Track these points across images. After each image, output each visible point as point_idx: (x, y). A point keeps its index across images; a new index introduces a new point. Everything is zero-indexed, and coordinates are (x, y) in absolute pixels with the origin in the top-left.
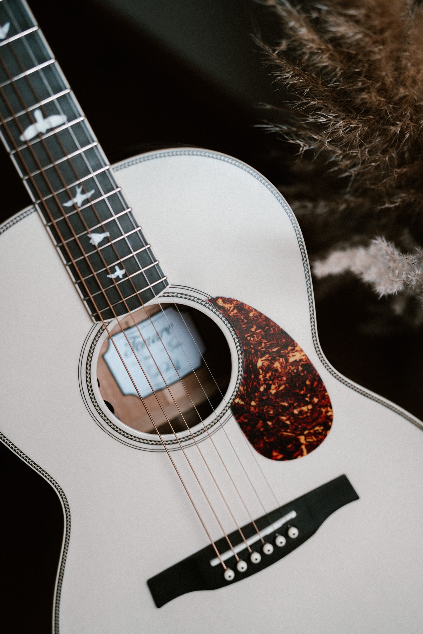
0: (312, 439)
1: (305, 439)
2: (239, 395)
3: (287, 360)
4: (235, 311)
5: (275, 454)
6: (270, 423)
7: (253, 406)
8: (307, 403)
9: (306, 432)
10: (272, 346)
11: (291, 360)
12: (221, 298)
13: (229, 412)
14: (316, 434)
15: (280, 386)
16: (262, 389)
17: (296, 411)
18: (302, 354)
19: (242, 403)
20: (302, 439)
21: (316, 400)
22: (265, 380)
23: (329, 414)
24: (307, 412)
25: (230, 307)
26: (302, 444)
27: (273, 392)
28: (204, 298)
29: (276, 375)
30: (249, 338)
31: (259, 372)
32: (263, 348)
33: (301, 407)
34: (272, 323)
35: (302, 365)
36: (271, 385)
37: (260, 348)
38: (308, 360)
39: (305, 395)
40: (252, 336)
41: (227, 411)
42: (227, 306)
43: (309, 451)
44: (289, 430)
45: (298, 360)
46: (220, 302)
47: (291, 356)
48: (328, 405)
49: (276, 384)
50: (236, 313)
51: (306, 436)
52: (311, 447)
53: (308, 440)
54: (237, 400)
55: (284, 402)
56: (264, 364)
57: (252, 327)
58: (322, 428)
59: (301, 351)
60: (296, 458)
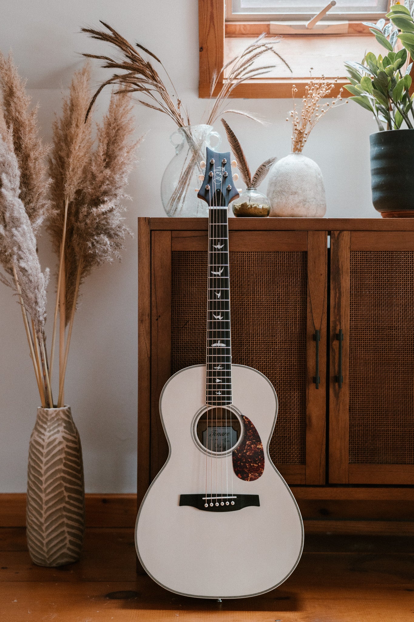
0: (253, 477)
2: (237, 450)
3: (256, 446)
4: (247, 423)
5: (239, 475)
6: (242, 464)
7: (239, 455)
8: (256, 464)
10: (254, 439)
11: (258, 447)
12: (245, 416)
13: (231, 453)
14: (255, 476)
15: (250, 453)
16: (245, 451)
17: (252, 465)
19: (237, 452)
20: (250, 475)
21: (260, 464)
22: (247, 449)
23: (262, 471)
24: (255, 467)
26: (249, 477)
27: (248, 454)
28: (240, 414)
29: (251, 449)
30: (247, 433)
31: (246, 445)
33: (254, 464)
34: (256, 432)
35: (260, 451)
36: (248, 451)
37: (249, 438)
38: (263, 449)
39: (257, 461)
40: (249, 433)
42: (246, 420)
43: (250, 481)
44: (247, 470)
45: (260, 448)
46: (244, 418)
47: (258, 445)
48: (263, 468)
51: (252, 475)
52: (252, 480)
54: (235, 451)
55: (249, 459)
56: (249, 444)
57: (250, 430)
58: (258, 475)
59: (262, 446)
60: (245, 480)
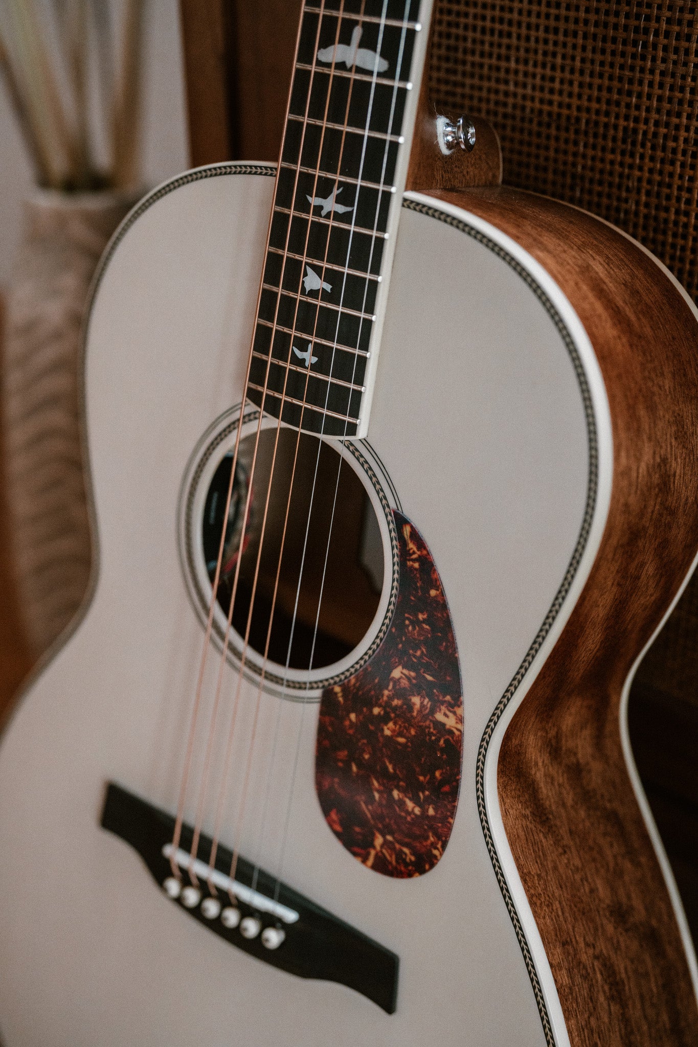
0: (391, 856)
1: (382, 846)
2: (345, 687)
3: (433, 711)
4: (416, 565)
5: (334, 816)
6: (354, 768)
7: (350, 721)
8: (417, 801)
9: (389, 838)
10: (428, 668)
11: (439, 717)
12: (412, 527)
13: (317, 693)
14: (401, 858)
15: (400, 734)
16: (376, 711)
17: (396, 794)
18: (459, 726)
19: (341, 699)
20: (379, 841)
21: (431, 812)
22: (388, 704)
23: (436, 852)
24: (408, 813)
25: (414, 553)
26: (374, 847)
27: (387, 732)
28: (393, 505)
29: (405, 714)
30: (407, 622)
31: (388, 686)
32: (415, 656)
33: (406, 797)
34: (450, 635)
35: (446, 741)
36: (390, 719)
37: (411, 651)
38: (460, 743)
39: (422, 788)
40: (412, 622)
41: (318, 688)
42: (412, 546)
43: (376, 868)
44: (370, 807)
45: (447, 727)
46: (407, 530)
47: (442, 712)
48: (444, 840)
49: (398, 727)
50: (416, 569)
51: (385, 843)
52: (382, 867)
53: (384, 851)
54: (337, 689)
55: (390, 762)
56: (402, 680)
57: (422, 612)
58: (413, 858)
59: (460, 720)
60: (355, 854)
